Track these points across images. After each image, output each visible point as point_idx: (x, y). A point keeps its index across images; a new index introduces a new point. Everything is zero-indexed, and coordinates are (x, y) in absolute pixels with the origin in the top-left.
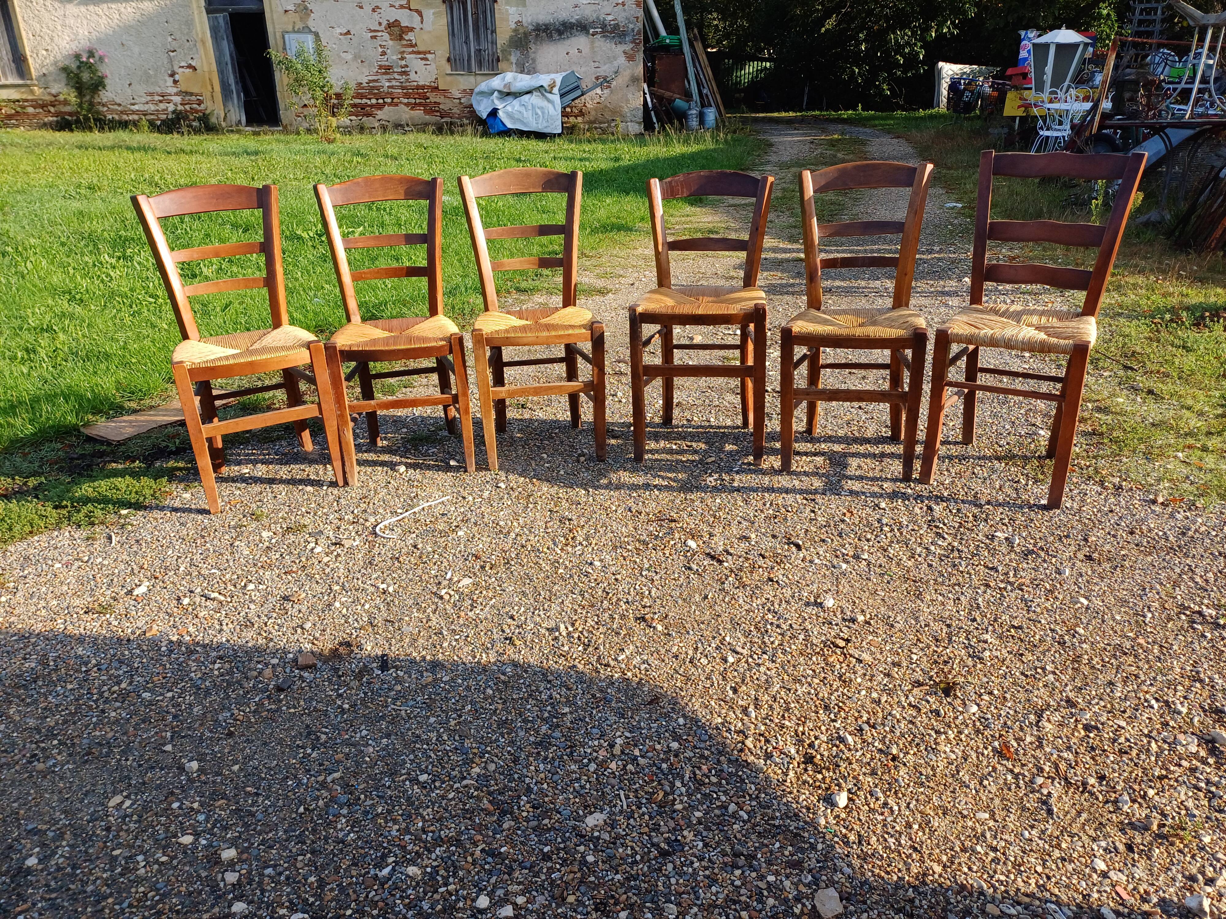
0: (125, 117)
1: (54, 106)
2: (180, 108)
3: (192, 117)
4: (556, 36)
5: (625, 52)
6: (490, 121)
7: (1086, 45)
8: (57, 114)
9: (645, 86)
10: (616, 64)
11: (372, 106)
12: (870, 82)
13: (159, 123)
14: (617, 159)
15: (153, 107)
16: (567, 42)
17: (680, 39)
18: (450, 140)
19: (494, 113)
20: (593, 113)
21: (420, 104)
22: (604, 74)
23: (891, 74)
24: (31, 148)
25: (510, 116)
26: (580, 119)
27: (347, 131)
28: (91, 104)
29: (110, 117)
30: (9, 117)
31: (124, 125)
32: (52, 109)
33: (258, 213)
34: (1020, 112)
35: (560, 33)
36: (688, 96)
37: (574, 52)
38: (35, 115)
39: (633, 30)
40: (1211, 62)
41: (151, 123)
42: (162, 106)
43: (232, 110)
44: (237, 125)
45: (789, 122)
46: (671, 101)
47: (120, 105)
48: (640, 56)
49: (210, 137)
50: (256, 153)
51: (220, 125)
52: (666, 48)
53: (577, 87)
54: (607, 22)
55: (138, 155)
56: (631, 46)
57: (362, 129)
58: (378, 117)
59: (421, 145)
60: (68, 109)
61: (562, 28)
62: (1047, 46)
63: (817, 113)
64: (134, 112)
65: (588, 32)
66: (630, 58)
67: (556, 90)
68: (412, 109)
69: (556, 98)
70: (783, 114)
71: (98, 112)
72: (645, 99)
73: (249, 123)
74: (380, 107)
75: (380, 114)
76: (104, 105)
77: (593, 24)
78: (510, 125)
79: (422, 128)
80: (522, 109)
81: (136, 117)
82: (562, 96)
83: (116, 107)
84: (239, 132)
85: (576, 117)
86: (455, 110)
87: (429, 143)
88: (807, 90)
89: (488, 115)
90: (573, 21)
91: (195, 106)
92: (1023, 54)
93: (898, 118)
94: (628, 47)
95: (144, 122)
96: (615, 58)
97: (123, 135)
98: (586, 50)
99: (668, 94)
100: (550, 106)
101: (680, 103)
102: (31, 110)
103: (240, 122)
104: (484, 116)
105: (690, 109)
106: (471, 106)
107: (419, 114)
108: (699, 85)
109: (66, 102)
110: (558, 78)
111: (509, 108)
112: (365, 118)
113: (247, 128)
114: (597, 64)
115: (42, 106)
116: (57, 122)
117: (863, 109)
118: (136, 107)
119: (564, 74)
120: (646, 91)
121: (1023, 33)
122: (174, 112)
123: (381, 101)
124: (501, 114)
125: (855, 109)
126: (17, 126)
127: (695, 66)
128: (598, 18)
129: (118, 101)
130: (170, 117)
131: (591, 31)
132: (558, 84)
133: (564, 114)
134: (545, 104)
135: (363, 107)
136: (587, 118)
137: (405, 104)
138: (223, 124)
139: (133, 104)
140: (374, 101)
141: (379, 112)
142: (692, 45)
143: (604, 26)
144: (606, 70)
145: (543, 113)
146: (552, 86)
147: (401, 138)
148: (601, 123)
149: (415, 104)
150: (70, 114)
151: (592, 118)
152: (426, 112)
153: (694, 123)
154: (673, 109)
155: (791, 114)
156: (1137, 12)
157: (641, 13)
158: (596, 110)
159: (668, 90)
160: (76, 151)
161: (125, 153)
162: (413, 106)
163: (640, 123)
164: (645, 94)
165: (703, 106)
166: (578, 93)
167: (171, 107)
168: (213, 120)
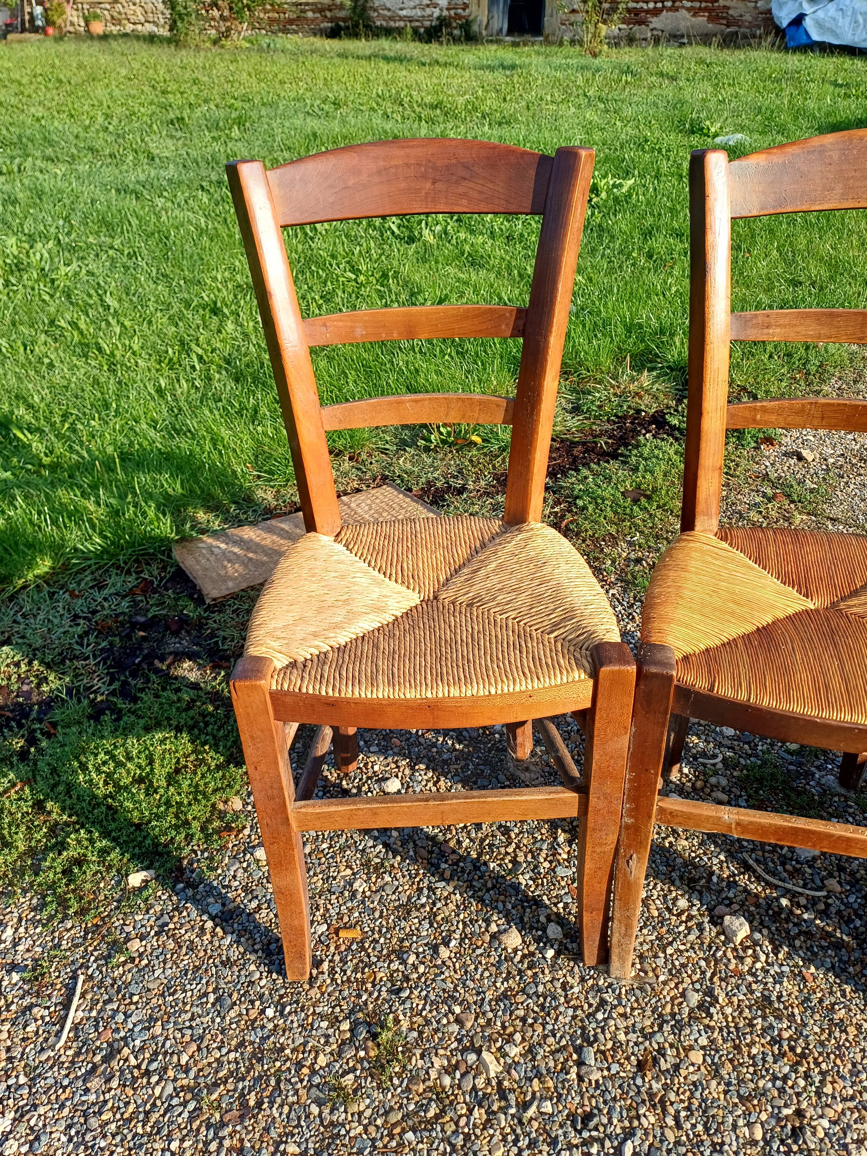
0: (392, 24)
1: (330, 10)
2: (445, 13)
3: (454, 24)
6: (789, 33)
8: (331, 20)
11: (648, 11)
13: (422, 30)
15: (419, 13)
18: (740, 55)
19: (798, 21)
21: (705, 9)
24: (295, 55)
25: (819, 25)
27: (615, 42)
28: (364, 9)
29: (378, 23)
30: (291, 22)
31: (388, 32)
32: (328, 14)
33: (535, 223)
38: (313, 20)
41: (415, 31)
42: (428, 11)
43: (496, 17)
44: (498, 34)
47: (389, 10)
49: (468, 47)
50: (513, 67)
51: (481, 33)
55: (392, 65)
57: (631, 40)
58: (651, 26)
59: (701, 62)
60: (342, 14)
64: (401, 19)
68: (694, 15)
71: (369, 18)
73: (510, 32)
74: (656, 12)
75: (656, 22)
76: (375, 10)
78: (816, 37)
79: (706, 39)
80: (839, 16)
81: (402, 24)
83: (386, 12)
84: (498, 42)
86: (748, 17)
87: (714, 59)
89: (791, 24)
91: (460, 11)
95: (409, 30)
97: (385, 44)
102: (310, 14)
103: (501, 30)
104: (785, 23)
106: (769, 11)
107: (702, 20)
109: (341, 7)
111: (821, 14)
112: (637, 27)
113: (508, 39)
115: (321, 11)
116: (332, 28)
118: (404, 13)
122: (438, 18)
123: (660, 5)
124: (808, 23)
126: (296, 32)
129: (388, 5)
130: (434, 24)
135: (636, 12)
137: (689, 9)
138: (484, 33)
139: (402, 9)
140: (651, 5)
141: (654, 20)
147: (678, 51)
149: (700, 9)
150: (344, 20)
152: (710, 19)
160: (337, 60)
161: (382, 64)
162: (695, 12)
167: (437, 13)
168: (475, 28)
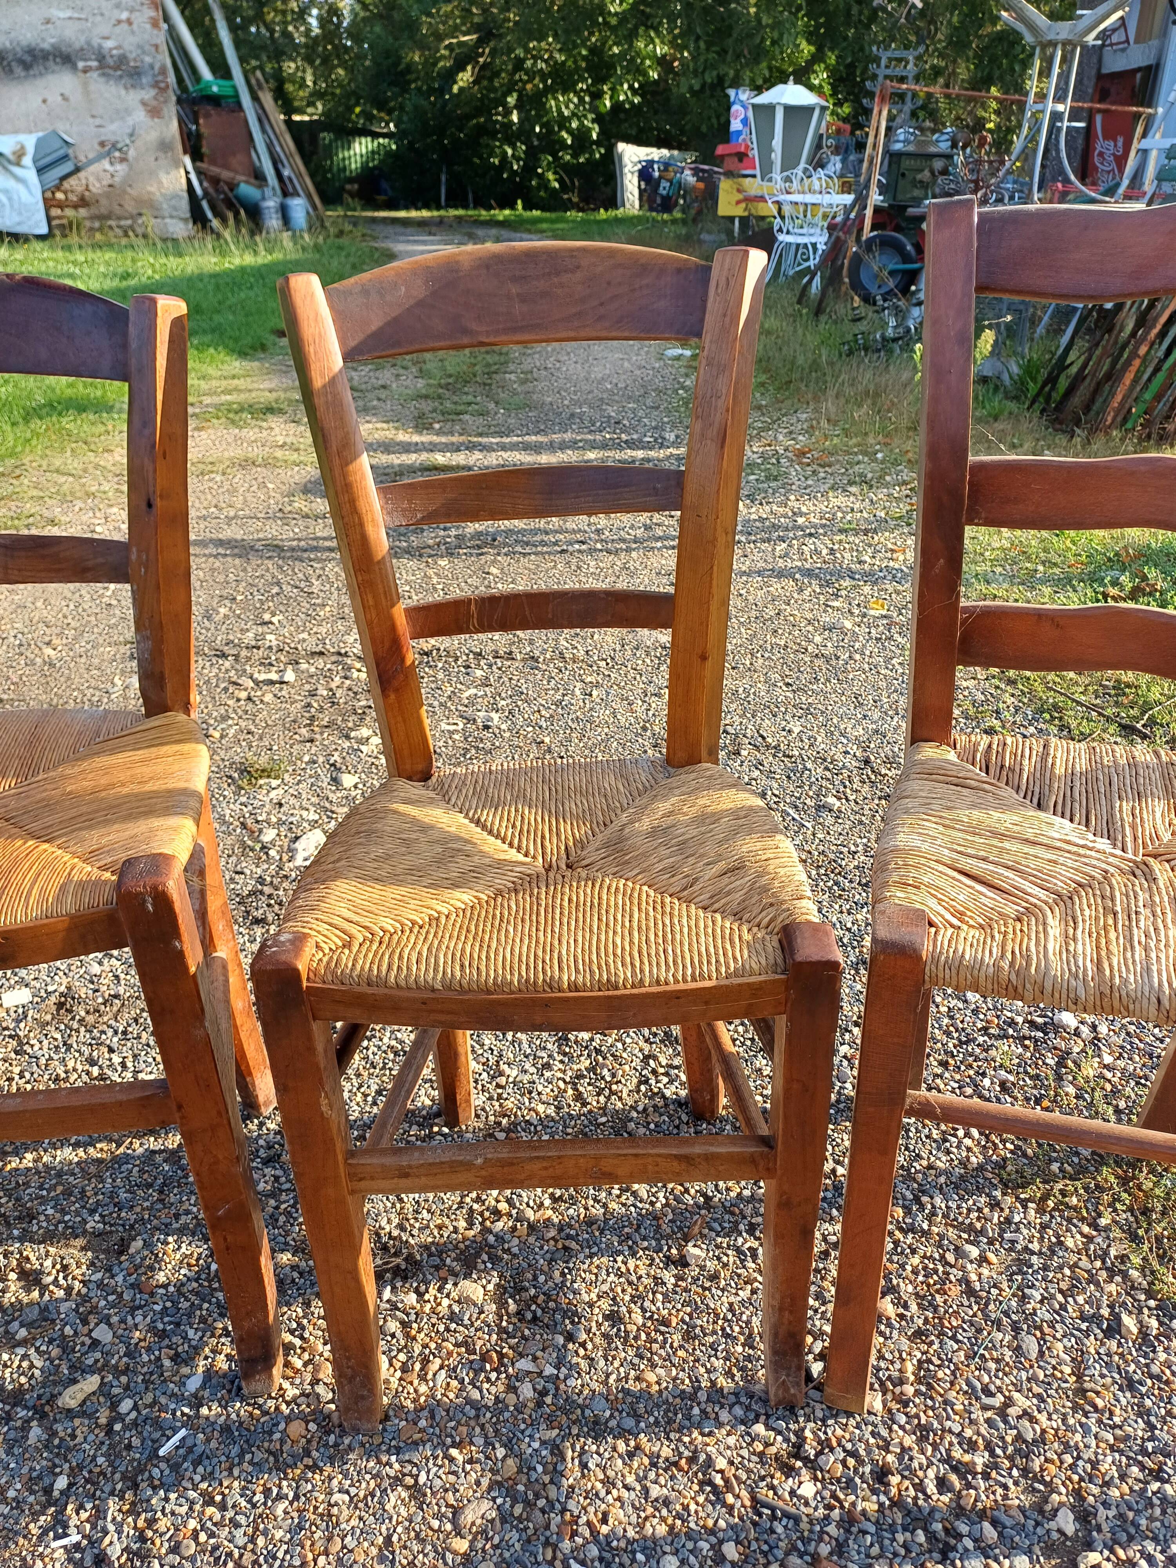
4: (19, 71)
5: (144, 103)
7: (823, 109)
9: (187, 160)
10: (130, 121)
12: (529, 169)
14: (126, 276)
16: (40, 83)
17: (234, 88)
20: (104, 202)
22: (113, 138)
23: (556, 158)
26: (83, 212)
34: (739, 211)
35: (27, 66)
36: (259, 177)
37: (54, 99)
39: (152, 67)
40: (1060, 107)
45: (422, 224)
46: (233, 186)
48: (171, 111)
52: (215, 100)
53: (65, 158)
54: (105, 52)
56: (153, 92)
61: (28, 58)
62: (770, 109)
63: (461, 212)
65: (74, 67)
66: (154, 112)
67: (27, 160)
69: (31, 175)
70: (413, 214)
72: (189, 181)
77: (82, 53)
82: (40, 171)
85: (76, 207)
88: (443, 178)
90: (46, 46)
92: (736, 125)
93: (574, 221)
94: (149, 94)
96: (128, 111)
98: (76, 97)
99: (225, 175)
100: (21, 188)
101: (247, 190)
105: (264, 199)
108: (276, 163)
110: (30, 142)
114: (98, 121)
117: (524, 208)
119: (41, 134)
120: (190, 167)
121: (732, 92)
125: (513, 207)
127: (264, 131)
128: (88, 43)
131: (81, 65)
132: (30, 150)
133: (49, 203)
134: (11, 184)
136: (94, 210)
142: (255, 98)
143: (101, 58)
144: (115, 130)
145: (10, 199)
146: (20, 154)
148: (119, 218)
151: (104, 211)
153: (273, 222)
154: (237, 198)
155: (425, 213)
156: (883, 62)
157: (161, 37)
158: (107, 195)
159: (226, 166)
163: (185, 220)
164: (187, 173)
165: (285, 194)
166: (67, 167)
